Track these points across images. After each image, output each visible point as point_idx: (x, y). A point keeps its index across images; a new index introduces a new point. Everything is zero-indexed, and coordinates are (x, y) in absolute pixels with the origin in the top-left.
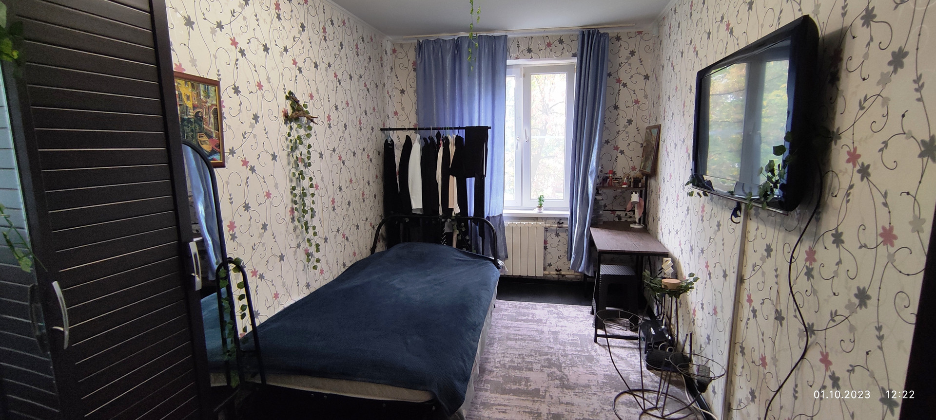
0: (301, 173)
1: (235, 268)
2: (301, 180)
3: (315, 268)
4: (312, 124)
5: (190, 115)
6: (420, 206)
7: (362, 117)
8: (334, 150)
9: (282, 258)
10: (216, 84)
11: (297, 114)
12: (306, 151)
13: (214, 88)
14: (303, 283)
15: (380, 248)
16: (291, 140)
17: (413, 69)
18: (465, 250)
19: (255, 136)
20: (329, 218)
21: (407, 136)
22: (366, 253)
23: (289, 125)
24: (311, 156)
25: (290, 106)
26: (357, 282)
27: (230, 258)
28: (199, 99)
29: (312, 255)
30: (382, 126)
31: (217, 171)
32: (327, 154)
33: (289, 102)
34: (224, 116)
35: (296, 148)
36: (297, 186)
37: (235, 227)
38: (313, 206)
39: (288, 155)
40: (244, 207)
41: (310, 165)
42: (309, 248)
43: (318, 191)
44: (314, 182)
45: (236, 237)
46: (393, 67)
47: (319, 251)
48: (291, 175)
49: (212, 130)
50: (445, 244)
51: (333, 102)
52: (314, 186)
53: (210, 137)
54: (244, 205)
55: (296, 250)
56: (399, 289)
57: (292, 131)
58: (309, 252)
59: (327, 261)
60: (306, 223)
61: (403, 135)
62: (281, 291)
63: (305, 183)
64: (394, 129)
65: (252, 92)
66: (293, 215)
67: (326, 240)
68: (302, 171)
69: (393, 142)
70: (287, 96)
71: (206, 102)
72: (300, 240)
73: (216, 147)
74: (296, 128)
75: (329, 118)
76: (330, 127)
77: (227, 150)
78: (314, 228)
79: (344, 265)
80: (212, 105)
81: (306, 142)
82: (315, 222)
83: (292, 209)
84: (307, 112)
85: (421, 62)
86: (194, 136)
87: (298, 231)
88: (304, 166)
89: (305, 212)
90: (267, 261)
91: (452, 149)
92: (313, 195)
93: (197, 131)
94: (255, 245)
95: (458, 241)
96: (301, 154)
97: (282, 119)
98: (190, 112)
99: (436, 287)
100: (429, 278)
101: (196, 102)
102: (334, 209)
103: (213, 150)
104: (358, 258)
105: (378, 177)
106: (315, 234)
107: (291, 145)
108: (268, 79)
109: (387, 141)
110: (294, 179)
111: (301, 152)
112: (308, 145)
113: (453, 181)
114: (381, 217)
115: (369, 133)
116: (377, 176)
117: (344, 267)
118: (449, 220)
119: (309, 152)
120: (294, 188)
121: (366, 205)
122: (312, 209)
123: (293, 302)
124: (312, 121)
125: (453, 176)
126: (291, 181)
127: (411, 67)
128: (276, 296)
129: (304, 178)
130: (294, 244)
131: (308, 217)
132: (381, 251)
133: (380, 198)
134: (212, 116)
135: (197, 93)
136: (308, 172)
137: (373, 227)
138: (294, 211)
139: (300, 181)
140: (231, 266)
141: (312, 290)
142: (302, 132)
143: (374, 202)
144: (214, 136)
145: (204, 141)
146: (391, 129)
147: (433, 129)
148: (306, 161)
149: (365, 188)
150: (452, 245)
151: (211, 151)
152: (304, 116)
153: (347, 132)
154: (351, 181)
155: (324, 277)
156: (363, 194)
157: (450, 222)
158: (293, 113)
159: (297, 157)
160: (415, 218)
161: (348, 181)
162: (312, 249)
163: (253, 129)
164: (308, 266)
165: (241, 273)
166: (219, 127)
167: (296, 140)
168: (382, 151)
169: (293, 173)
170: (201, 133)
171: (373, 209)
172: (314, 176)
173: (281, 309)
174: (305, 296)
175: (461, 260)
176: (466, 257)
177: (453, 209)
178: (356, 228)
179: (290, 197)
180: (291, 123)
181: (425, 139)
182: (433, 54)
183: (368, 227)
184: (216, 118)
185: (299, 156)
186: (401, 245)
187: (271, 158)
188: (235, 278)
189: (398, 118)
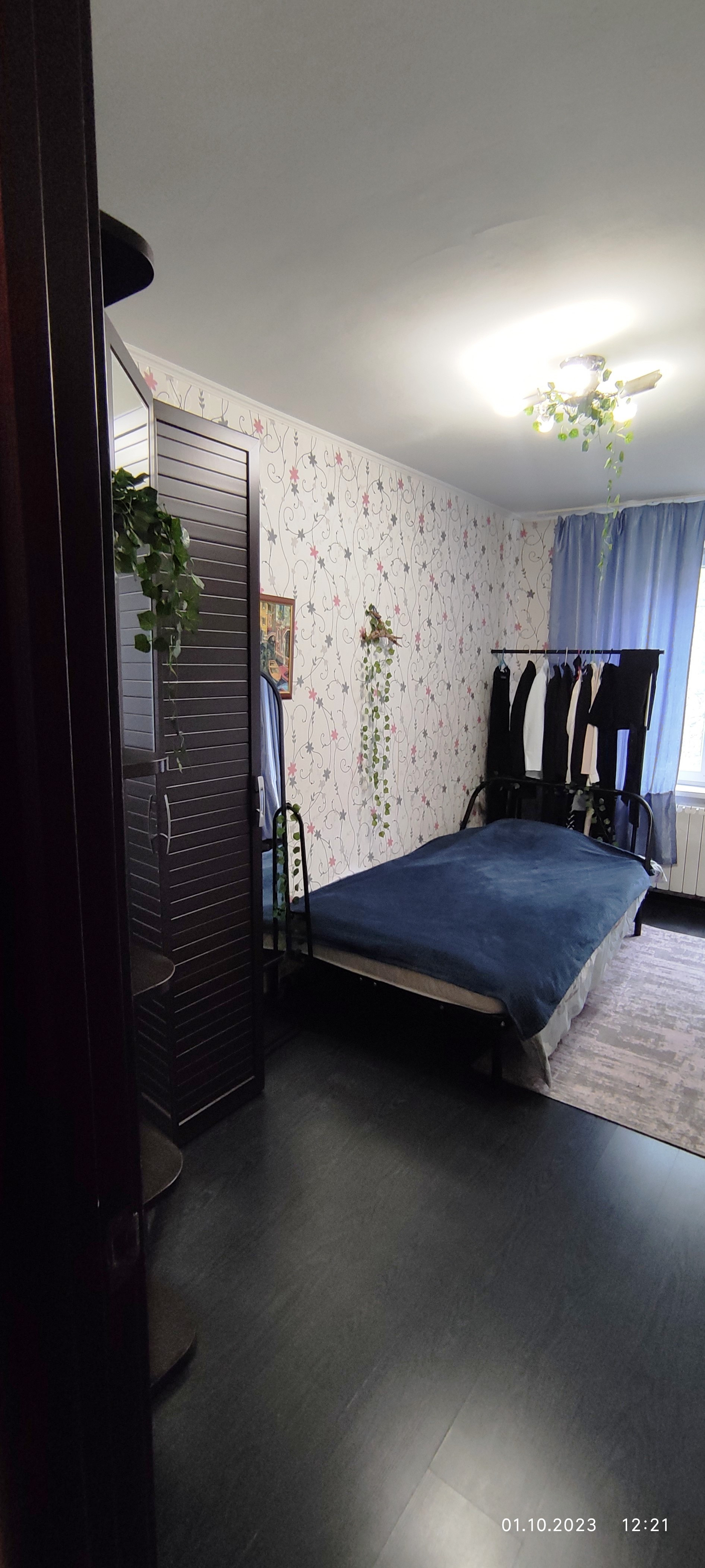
0: (375, 710)
1: (292, 815)
2: (375, 719)
3: (381, 834)
4: (394, 646)
5: (264, 640)
6: (538, 767)
7: (465, 635)
8: (421, 681)
9: (343, 815)
10: (291, 602)
11: (376, 634)
12: (384, 682)
13: (289, 607)
14: (366, 852)
15: (475, 822)
16: (367, 668)
17: (549, 560)
18: (600, 840)
19: (326, 662)
20: (407, 772)
21: (530, 662)
22: (453, 828)
23: (366, 648)
24: (390, 688)
25: (369, 624)
26: (433, 861)
27: (288, 803)
28: (274, 622)
29: (380, 819)
30: (495, 646)
31: (284, 702)
32: (411, 685)
33: (369, 618)
34: (296, 639)
35: (372, 677)
36: (370, 726)
37: (296, 770)
38: (386, 754)
39: (362, 686)
40: (306, 747)
41: (387, 699)
42: (376, 808)
43: (395, 734)
44: (390, 722)
45: (296, 783)
46: (520, 558)
47: (389, 814)
48: (363, 711)
49: (283, 656)
50: (571, 829)
51: (425, 616)
52: (391, 727)
53: (280, 664)
54: (307, 745)
55: (360, 808)
56: (488, 879)
57: (370, 655)
58: (377, 813)
59: (398, 829)
60: (376, 775)
61: (524, 659)
62: (339, 857)
63: (380, 723)
64: (512, 652)
65: (328, 609)
66: (361, 763)
67: (399, 801)
68: (377, 707)
69: (509, 670)
70: (367, 611)
71: (280, 625)
72: (366, 796)
73: (285, 675)
74: (375, 652)
75: (418, 637)
76: (418, 649)
77: (295, 679)
78: (385, 782)
79: (421, 839)
80: (286, 627)
81: (385, 669)
82: (388, 775)
83: (361, 755)
84: (390, 631)
85: (561, 551)
86: (265, 664)
87: (365, 784)
88: (380, 700)
89: (376, 760)
90: (326, 817)
91: (596, 684)
92: (388, 739)
93: (269, 658)
94: (314, 795)
95: (592, 826)
96: (378, 685)
97: (358, 639)
98: (264, 637)
99: (543, 884)
100: (535, 872)
101: (271, 626)
102: (414, 761)
103: (281, 678)
104: (442, 833)
105: (481, 721)
106: (386, 790)
107: (366, 673)
108: (347, 592)
109: (498, 669)
110: (367, 717)
111: (378, 683)
112: (387, 673)
113: (592, 734)
114: (481, 778)
115: (474, 657)
116: (479, 720)
117: (420, 842)
118: (580, 792)
119: (387, 683)
120: (365, 729)
121: (459, 760)
122: (385, 758)
123: (351, 874)
124: (395, 642)
125: (594, 725)
126: (363, 719)
127: (546, 557)
128: (332, 861)
129: (378, 717)
130: (359, 800)
131: (378, 767)
132: (475, 827)
133: (482, 751)
134: (284, 640)
135: (273, 615)
136: (385, 709)
137: (468, 793)
138: (363, 758)
139: (373, 720)
140: (289, 813)
141: (376, 864)
142: (382, 656)
143: (472, 756)
144: (284, 663)
145: (274, 669)
146: (506, 651)
147: (570, 652)
148: (383, 694)
149: (460, 735)
150: (582, 831)
151: (280, 680)
152: (385, 636)
153: (441, 655)
154: (441, 724)
155: (392, 850)
156: (457, 743)
157: (581, 795)
158: (372, 632)
159: (372, 689)
160: (530, 785)
161: (436, 723)
162: (381, 811)
163: (324, 653)
164: (373, 832)
165: (298, 823)
166: (289, 653)
167: (373, 668)
168: (491, 683)
169: (366, 709)
170: (272, 659)
171: (470, 767)
172: (392, 714)
173: (336, 879)
174: (366, 869)
175: (590, 853)
176: (601, 850)
177: (588, 775)
178: (442, 790)
179: (360, 739)
180: (368, 645)
181: (556, 668)
182: (582, 536)
183: (461, 792)
184: (288, 643)
185: (375, 688)
186: (504, 821)
187: (341, 689)
188: (292, 827)
189: (520, 635)
